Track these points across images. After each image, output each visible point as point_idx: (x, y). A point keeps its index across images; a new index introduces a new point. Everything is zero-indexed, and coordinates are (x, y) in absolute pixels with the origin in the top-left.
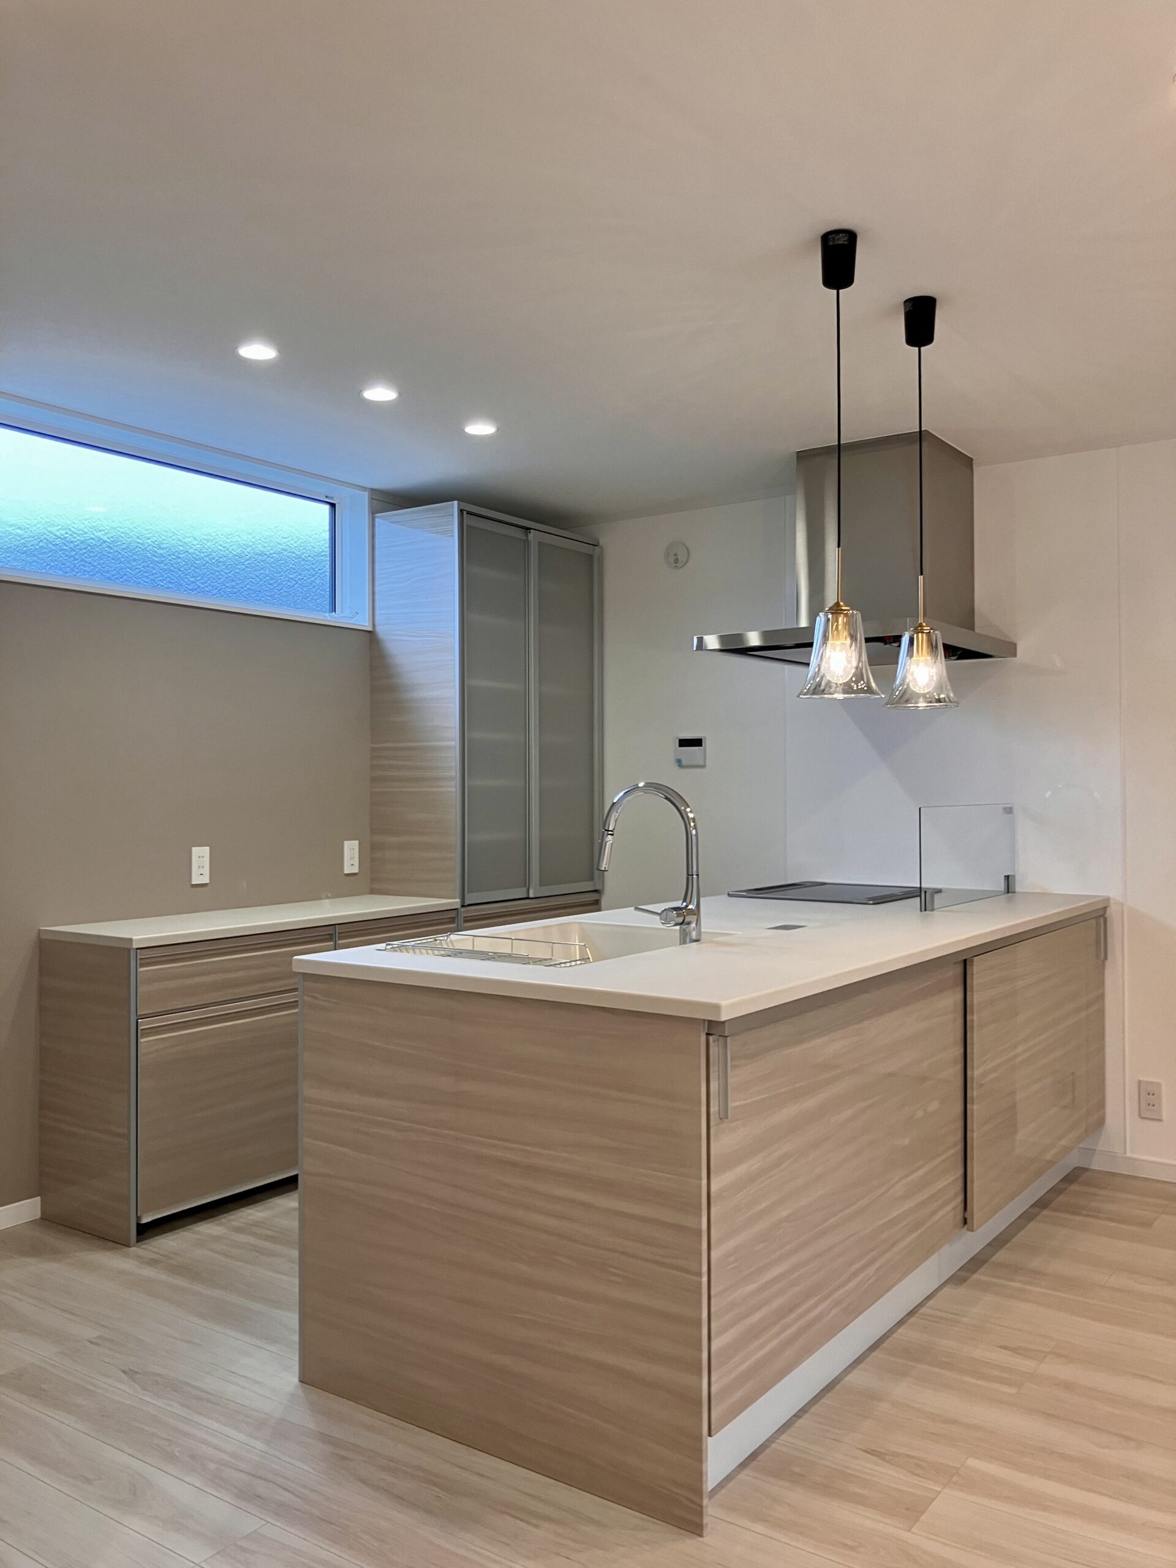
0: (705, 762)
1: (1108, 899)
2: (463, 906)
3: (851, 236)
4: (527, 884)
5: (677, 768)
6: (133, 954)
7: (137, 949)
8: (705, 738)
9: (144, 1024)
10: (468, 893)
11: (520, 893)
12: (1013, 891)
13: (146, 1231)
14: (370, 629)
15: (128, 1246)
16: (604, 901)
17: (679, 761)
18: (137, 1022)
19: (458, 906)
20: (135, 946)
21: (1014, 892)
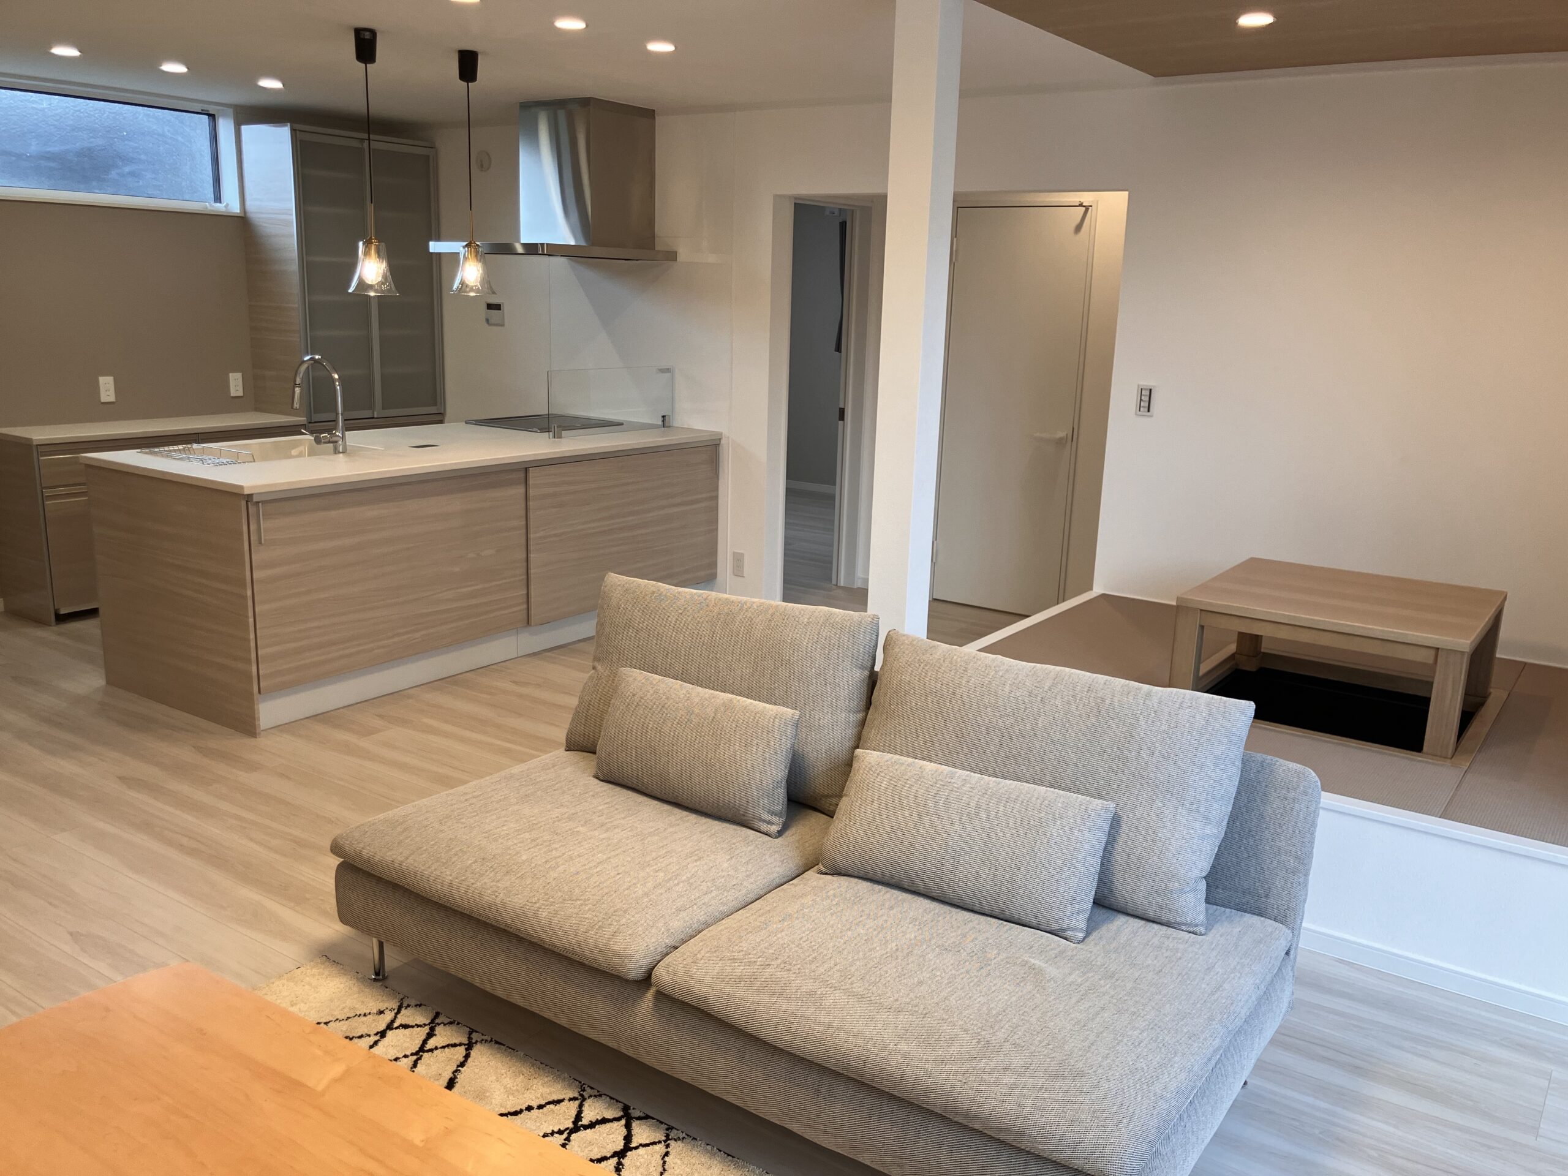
0: (504, 322)
1: (721, 434)
2: (310, 423)
3: (373, 33)
4: (372, 407)
5: (487, 325)
6: (34, 449)
7: (37, 445)
8: (503, 303)
9: (47, 492)
10: (314, 413)
11: (368, 414)
12: (669, 425)
13: (61, 619)
14: (242, 215)
15: (51, 626)
16: (446, 419)
17: (487, 320)
18: (42, 491)
19: (305, 423)
20: (34, 443)
21: (669, 427)
